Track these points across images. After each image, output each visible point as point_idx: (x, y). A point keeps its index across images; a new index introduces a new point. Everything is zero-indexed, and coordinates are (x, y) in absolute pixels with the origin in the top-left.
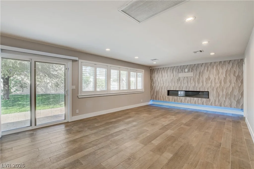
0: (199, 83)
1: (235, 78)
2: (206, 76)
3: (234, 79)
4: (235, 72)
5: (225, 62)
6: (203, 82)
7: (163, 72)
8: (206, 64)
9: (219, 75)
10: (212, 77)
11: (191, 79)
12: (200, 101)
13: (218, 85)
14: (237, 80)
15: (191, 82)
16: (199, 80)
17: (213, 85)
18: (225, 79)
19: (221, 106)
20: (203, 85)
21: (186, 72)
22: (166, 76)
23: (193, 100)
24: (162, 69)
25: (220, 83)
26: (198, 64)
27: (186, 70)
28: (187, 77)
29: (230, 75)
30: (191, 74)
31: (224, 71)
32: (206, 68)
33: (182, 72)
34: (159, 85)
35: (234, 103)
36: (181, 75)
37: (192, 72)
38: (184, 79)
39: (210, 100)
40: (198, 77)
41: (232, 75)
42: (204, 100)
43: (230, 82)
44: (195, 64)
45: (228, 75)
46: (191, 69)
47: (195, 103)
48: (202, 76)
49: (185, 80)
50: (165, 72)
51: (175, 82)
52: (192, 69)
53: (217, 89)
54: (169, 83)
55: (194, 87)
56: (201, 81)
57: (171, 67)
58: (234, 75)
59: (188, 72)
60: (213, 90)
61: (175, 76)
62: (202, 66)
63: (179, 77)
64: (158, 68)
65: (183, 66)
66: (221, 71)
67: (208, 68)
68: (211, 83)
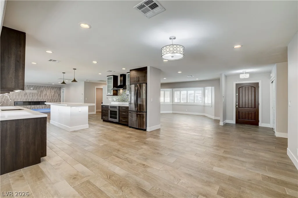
0: (40, 97)
2: (44, 93)
3: (57, 95)
4: (58, 92)
5: (54, 87)
6: (43, 96)
8: (45, 86)
9: (51, 93)
10: (48, 94)
11: (35, 94)
12: (41, 107)
14: (58, 96)
15: (35, 96)
16: (40, 95)
17: (48, 98)
18: (54, 95)
20: (43, 98)
21: (31, 90)
23: (37, 107)
25: (52, 97)
26: (40, 86)
27: (32, 88)
28: (33, 93)
29: (56, 93)
30: (35, 91)
31: (54, 91)
32: (45, 89)
33: (29, 90)
37: (36, 90)
38: (30, 94)
39: (46, 106)
40: (40, 93)
41: (57, 94)
42: (43, 106)
43: (56, 97)
44: (38, 86)
47: (38, 108)
48: (42, 93)
49: (31, 94)
51: (22, 96)
52: (36, 88)
53: (50, 100)
54: (15, 96)
55: (37, 99)
58: (58, 94)
59: (33, 90)
60: (48, 100)
62: (42, 87)
63: (26, 93)
65: (30, 86)
66: (52, 91)
68: (47, 97)
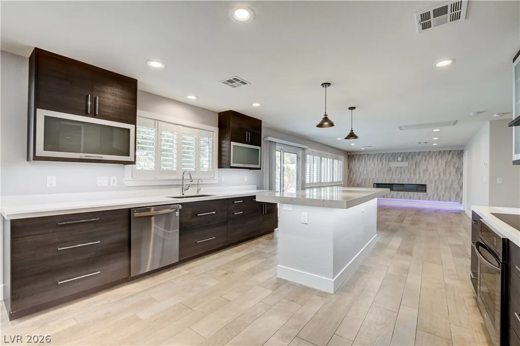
0: (415, 174)
1: (455, 170)
2: (423, 166)
3: (453, 171)
4: (455, 163)
5: (444, 151)
6: (419, 174)
7: (367, 159)
8: (424, 152)
9: (439, 166)
10: (430, 168)
11: (405, 170)
12: (416, 196)
13: (437, 177)
14: (456, 172)
15: (406, 173)
16: (415, 171)
17: (432, 177)
18: (445, 171)
19: (439, 200)
20: (420, 177)
21: (398, 161)
22: (372, 165)
23: (408, 194)
24: (366, 156)
25: (440, 175)
26: (414, 153)
27: (399, 159)
28: (401, 168)
29: (449, 167)
30: (405, 164)
31: (444, 162)
32: (424, 158)
33: (394, 161)
34: (362, 177)
35: (453, 197)
36: (393, 165)
37: (406, 161)
38: (396, 170)
39: (427, 195)
40: (414, 167)
41: (452, 167)
42: (421, 194)
43: (450, 174)
44: (410, 153)
45: (447, 166)
46: (405, 158)
47: (410, 197)
48: (419, 166)
49: (398, 171)
50: (370, 160)
51: (384, 174)
52: (407, 158)
53: (435, 182)
54: (376, 174)
55: (409, 179)
56: (417, 173)
57: (379, 154)
58: (454, 167)
59: (401, 161)
60: (431, 182)
61: (383, 166)
62: (419, 155)
63: (390, 168)
64: (361, 155)
65: (396, 153)
66: (440, 162)
67: (426, 157)
68: (430, 174)
